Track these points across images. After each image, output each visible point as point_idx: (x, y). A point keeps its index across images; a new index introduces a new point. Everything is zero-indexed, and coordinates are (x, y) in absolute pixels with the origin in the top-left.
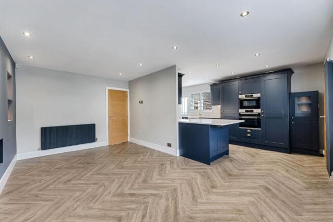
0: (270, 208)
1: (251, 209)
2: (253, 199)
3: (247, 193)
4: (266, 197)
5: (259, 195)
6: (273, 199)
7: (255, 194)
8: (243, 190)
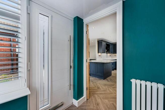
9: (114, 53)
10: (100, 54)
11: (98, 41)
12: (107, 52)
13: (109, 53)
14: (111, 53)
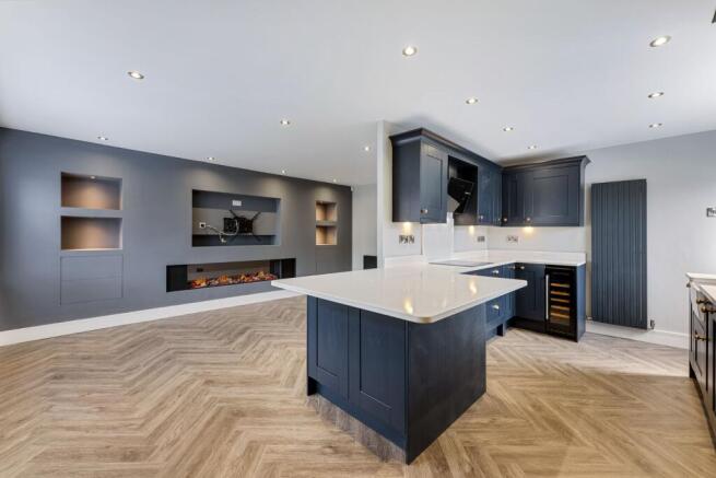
0: (98, 428)
1: (124, 405)
2: (136, 415)
3: (156, 414)
4: (118, 438)
5: (136, 429)
6: (104, 444)
7: (143, 425)
8: (168, 413)
9: (503, 224)
10: (407, 227)
11: (394, 139)
12: (461, 218)
13: (475, 224)
14: (488, 221)
